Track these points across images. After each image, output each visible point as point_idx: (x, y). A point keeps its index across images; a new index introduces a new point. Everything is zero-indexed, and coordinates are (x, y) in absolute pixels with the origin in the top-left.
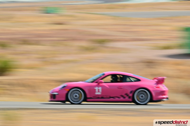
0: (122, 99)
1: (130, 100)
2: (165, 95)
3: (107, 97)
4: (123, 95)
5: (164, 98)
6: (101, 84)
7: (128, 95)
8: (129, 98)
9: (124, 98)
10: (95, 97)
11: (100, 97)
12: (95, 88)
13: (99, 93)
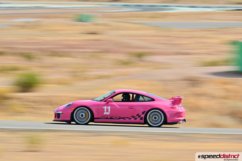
0: (133, 120)
1: (143, 121)
3: (117, 118)
4: (135, 115)
6: (110, 103)
7: (140, 116)
8: (140, 120)
9: (136, 119)
10: (103, 117)
11: (109, 117)
12: (104, 108)
13: (107, 113)
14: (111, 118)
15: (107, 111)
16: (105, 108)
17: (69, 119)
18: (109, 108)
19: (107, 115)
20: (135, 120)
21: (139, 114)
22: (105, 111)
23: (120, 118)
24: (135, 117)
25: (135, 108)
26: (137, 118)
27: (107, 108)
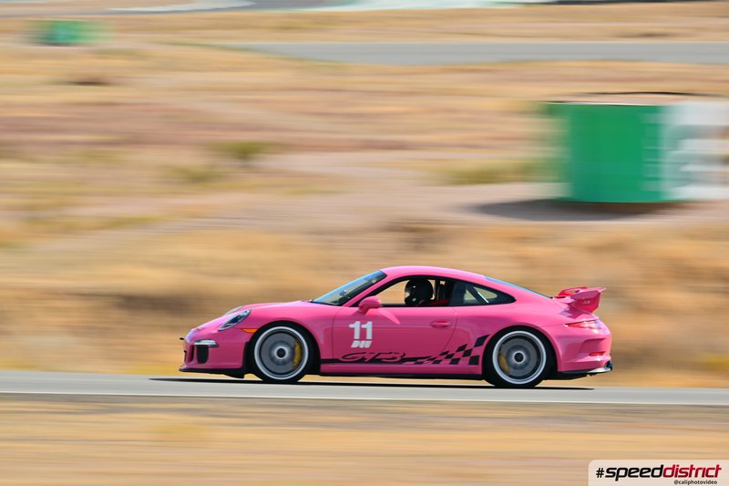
0: (445, 364)
1: (478, 369)
3: (395, 358)
4: (452, 350)
6: (371, 311)
7: (467, 353)
8: (470, 364)
9: (456, 361)
10: (350, 357)
11: (368, 357)
12: (351, 326)
13: (363, 342)
14: (374, 360)
15: (362, 336)
16: (356, 326)
17: (238, 364)
18: (369, 326)
19: (364, 351)
20: (452, 366)
21: (466, 345)
22: (357, 335)
23: (403, 360)
24: (452, 355)
25: (453, 327)
26: (459, 359)
27: (363, 326)
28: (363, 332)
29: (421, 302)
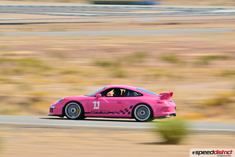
0: (121, 114)
1: (130, 116)
2: (169, 111)
3: (106, 112)
4: (123, 110)
5: (167, 115)
6: (99, 98)
7: (127, 111)
8: (128, 114)
9: (124, 113)
10: (93, 112)
11: (99, 112)
12: (93, 102)
13: (97, 107)
14: (100, 113)
16: (95, 102)
17: (61, 113)
18: (98, 102)
19: (97, 110)
20: (123, 115)
21: (127, 109)
22: (95, 105)
23: (109, 113)
25: (123, 103)
27: (97, 103)
28: (97, 105)
29: (117, 95)
